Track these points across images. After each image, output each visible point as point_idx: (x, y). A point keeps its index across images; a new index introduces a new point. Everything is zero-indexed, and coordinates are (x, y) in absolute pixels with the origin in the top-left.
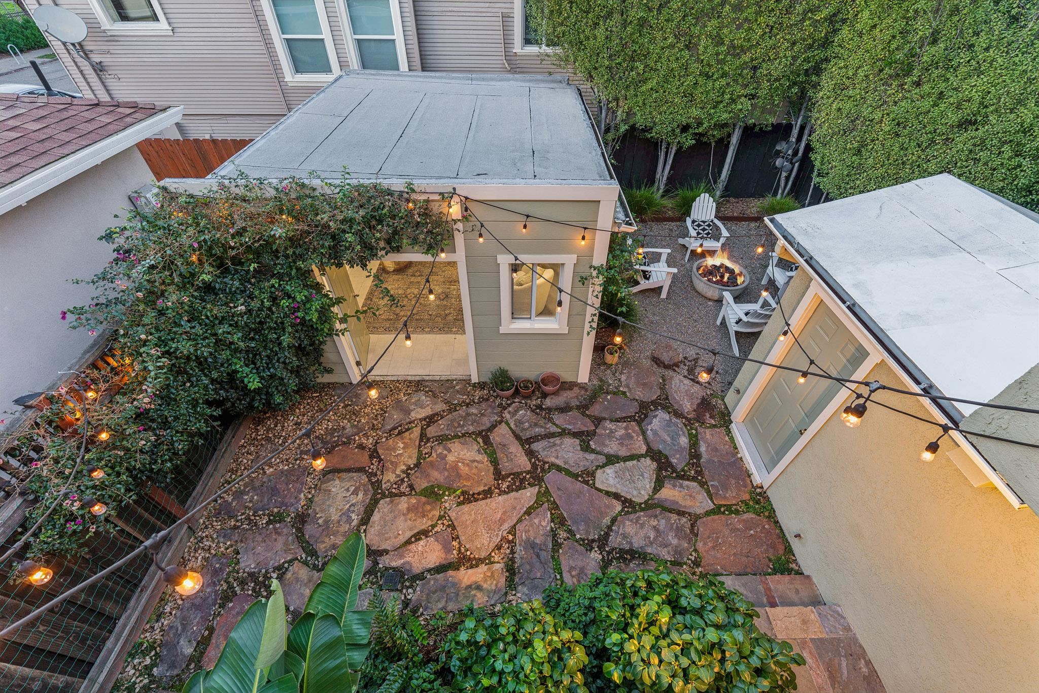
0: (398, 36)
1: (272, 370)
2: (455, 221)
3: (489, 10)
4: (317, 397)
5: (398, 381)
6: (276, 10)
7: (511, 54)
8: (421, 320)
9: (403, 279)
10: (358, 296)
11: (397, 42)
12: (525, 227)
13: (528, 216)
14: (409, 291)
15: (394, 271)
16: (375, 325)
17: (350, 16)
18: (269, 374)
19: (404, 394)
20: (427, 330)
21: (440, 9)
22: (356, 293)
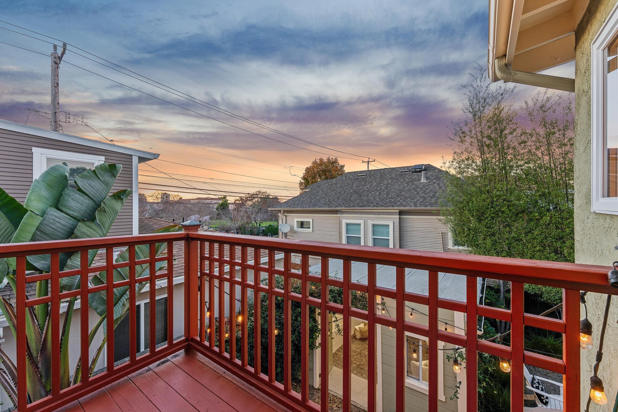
0: (391, 238)
1: (283, 352)
2: (378, 304)
3: (436, 231)
4: (295, 385)
5: (336, 397)
6: (347, 227)
7: (447, 249)
8: (363, 369)
9: (362, 344)
10: (333, 338)
11: (390, 240)
12: (411, 315)
13: (413, 309)
14: (363, 352)
15: (359, 339)
16: (338, 362)
17: (373, 231)
18: (281, 353)
19: (336, 406)
20: (364, 376)
21: (411, 230)
22: (333, 337)
